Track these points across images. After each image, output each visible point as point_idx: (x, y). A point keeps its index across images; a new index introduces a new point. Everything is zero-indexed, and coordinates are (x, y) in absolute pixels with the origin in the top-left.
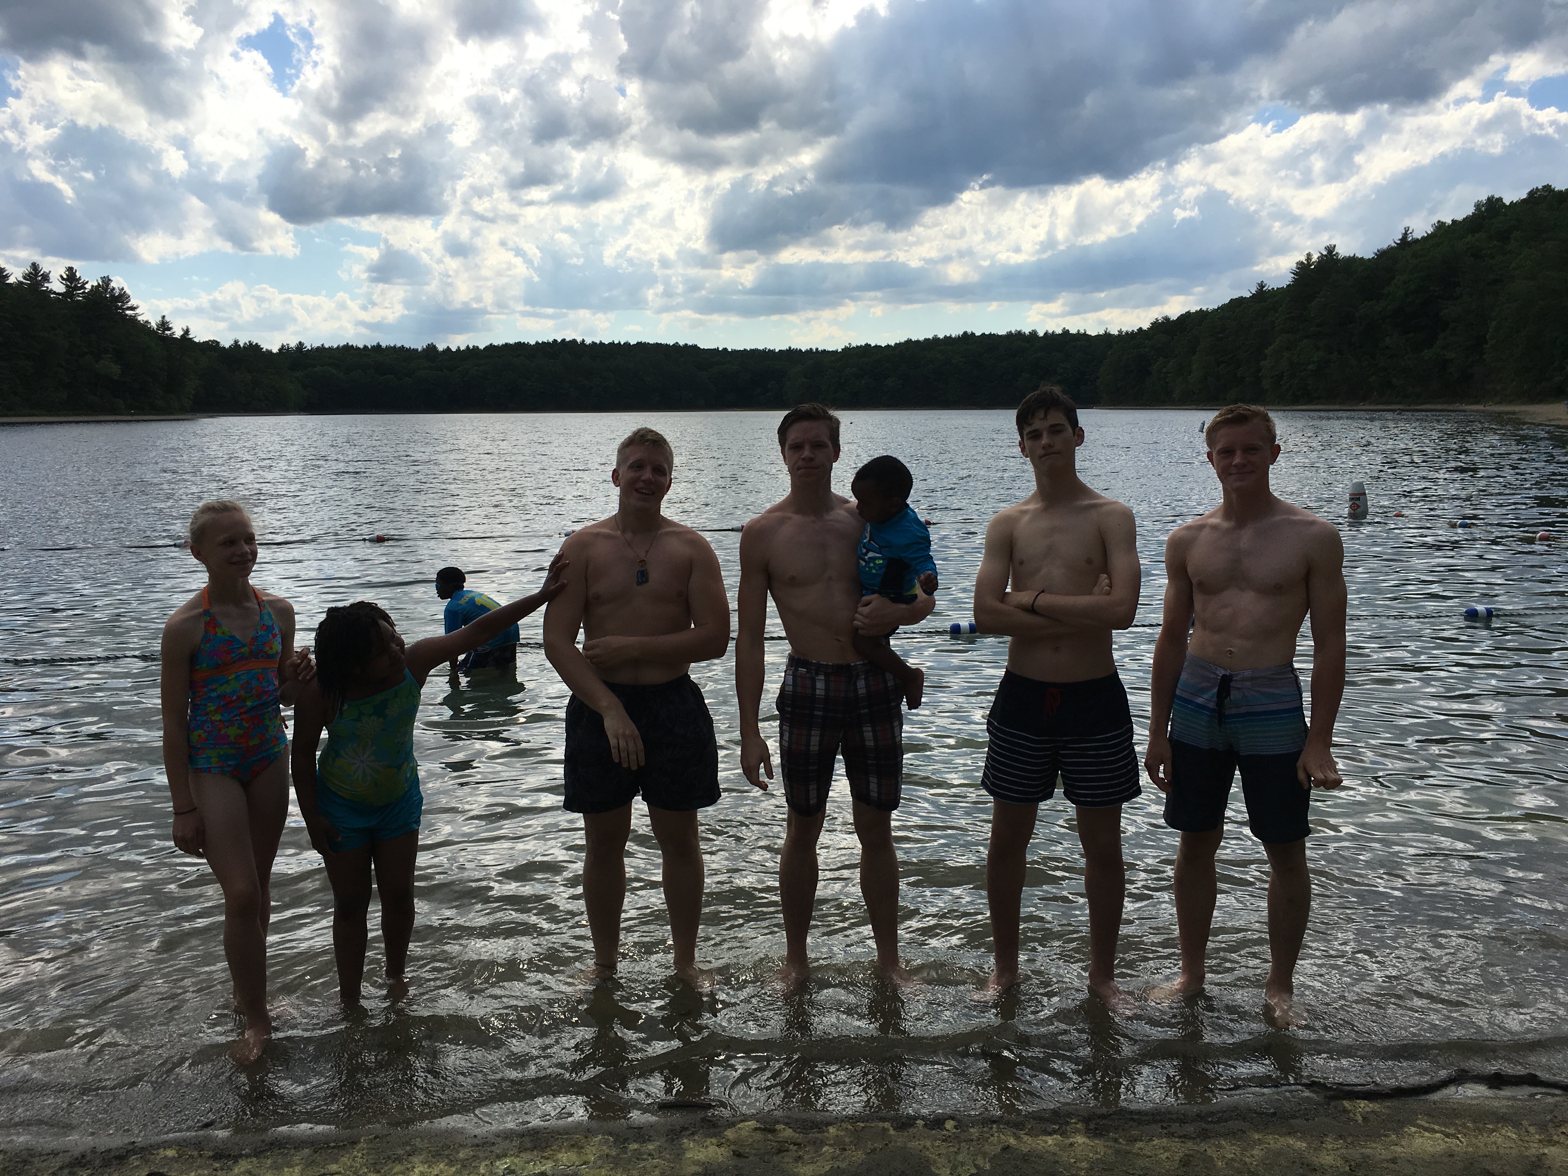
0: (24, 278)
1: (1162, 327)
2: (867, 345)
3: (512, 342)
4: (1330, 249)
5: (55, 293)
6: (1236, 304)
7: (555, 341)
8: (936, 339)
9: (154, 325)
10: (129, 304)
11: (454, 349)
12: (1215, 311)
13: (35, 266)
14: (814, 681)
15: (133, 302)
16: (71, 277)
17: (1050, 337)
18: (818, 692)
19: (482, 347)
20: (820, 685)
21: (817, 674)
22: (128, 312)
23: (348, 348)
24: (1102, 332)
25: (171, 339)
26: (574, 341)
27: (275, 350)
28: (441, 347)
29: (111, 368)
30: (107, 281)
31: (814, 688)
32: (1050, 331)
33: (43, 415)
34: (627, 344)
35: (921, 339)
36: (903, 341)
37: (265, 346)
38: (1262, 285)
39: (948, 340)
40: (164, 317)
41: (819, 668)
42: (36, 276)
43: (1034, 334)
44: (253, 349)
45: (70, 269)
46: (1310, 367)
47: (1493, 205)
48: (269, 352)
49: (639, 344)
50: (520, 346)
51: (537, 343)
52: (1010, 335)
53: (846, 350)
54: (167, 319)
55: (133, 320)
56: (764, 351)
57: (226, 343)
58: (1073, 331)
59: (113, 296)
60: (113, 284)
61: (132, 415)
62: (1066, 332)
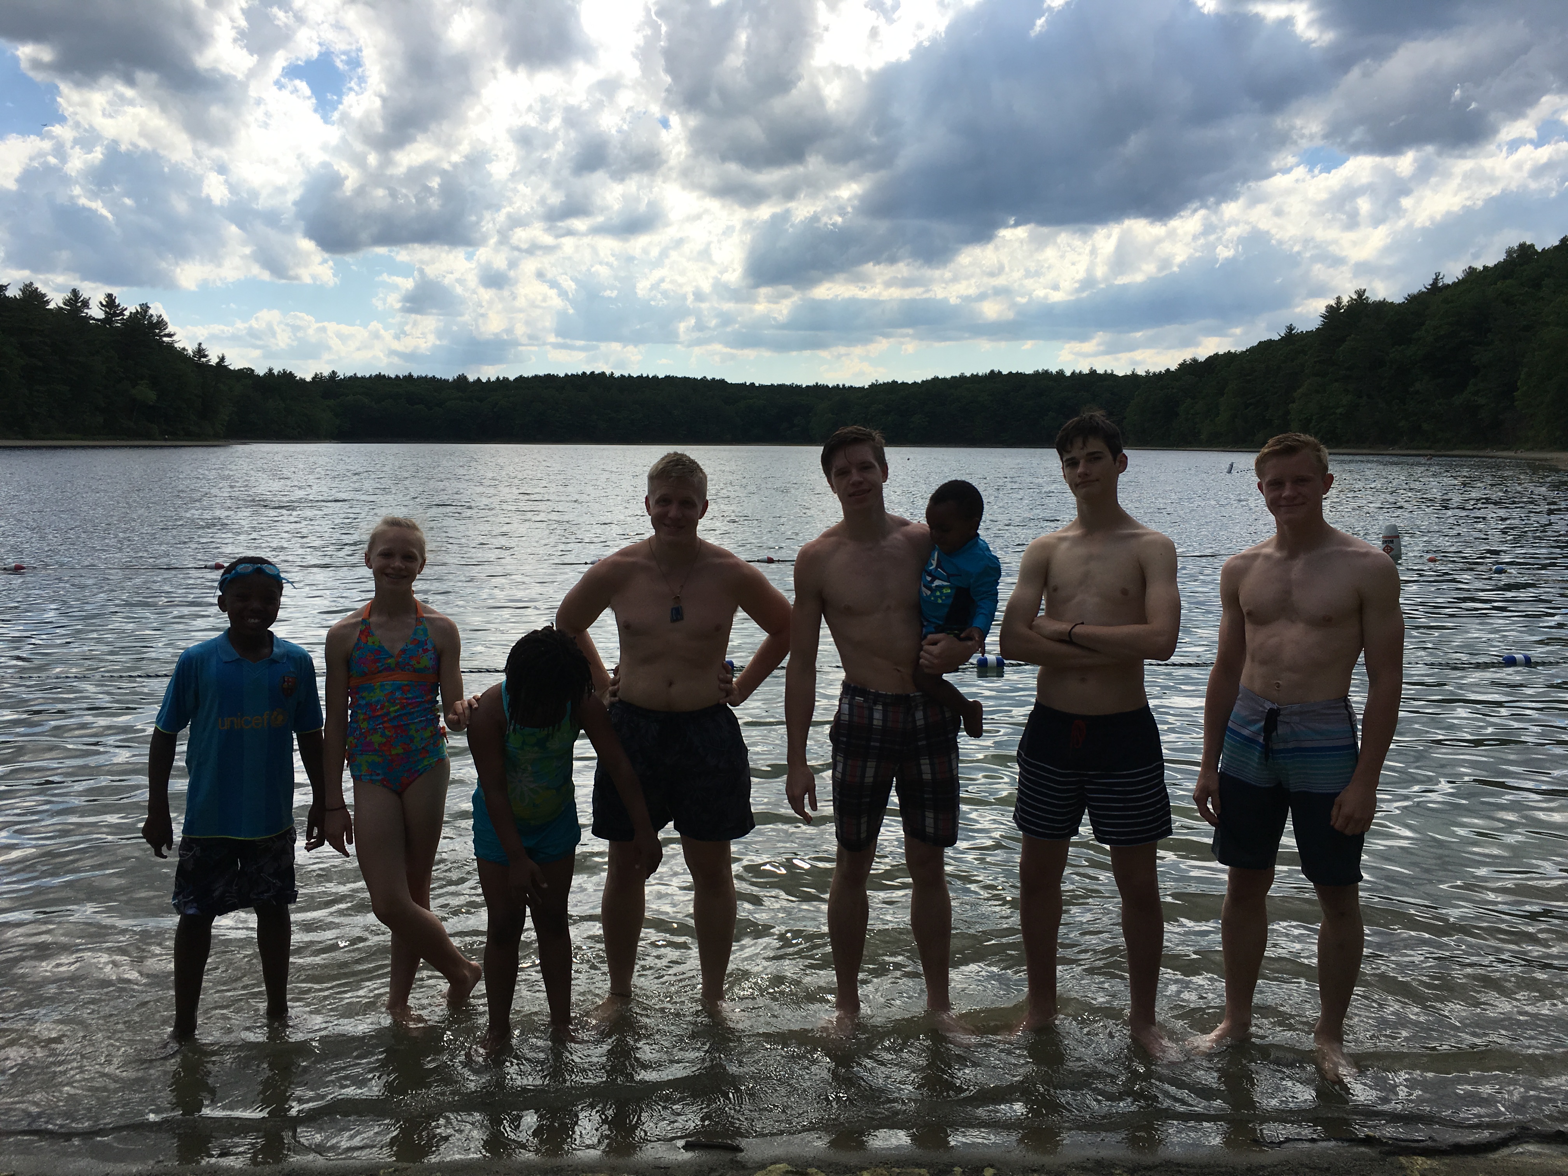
0: (65, 304)
1: (1190, 369)
2: (894, 382)
3: (541, 374)
4: (1360, 294)
5: (94, 319)
6: (1265, 347)
7: (584, 373)
8: (962, 378)
9: (190, 352)
10: (167, 331)
11: (484, 380)
12: (1243, 353)
13: (75, 292)
14: (871, 710)
15: (170, 329)
16: (110, 303)
17: (1077, 377)
18: (875, 722)
19: (512, 378)
20: (877, 715)
21: (875, 704)
22: (165, 339)
23: (380, 378)
24: (1129, 373)
25: (207, 366)
26: (603, 373)
27: (309, 379)
28: (471, 378)
29: (146, 393)
30: (145, 308)
31: (871, 718)
32: (1077, 371)
33: (77, 439)
34: (655, 378)
35: (948, 376)
36: (929, 378)
37: (299, 375)
38: (1291, 328)
39: (975, 378)
40: (200, 344)
41: (877, 698)
42: (76, 302)
43: (1061, 373)
44: (287, 377)
45: (110, 296)
46: (1339, 411)
47: (1525, 252)
48: (303, 381)
49: (667, 378)
50: (549, 378)
51: (566, 375)
52: (1037, 374)
53: (873, 386)
54: (203, 346)
55: (170, 347)
56: (791, 386)
57: (261, 371)
58: (1101, 371)
59: (150, 323)
60: (151, 312)
61: (166, 440)
62: (1093, 373)
